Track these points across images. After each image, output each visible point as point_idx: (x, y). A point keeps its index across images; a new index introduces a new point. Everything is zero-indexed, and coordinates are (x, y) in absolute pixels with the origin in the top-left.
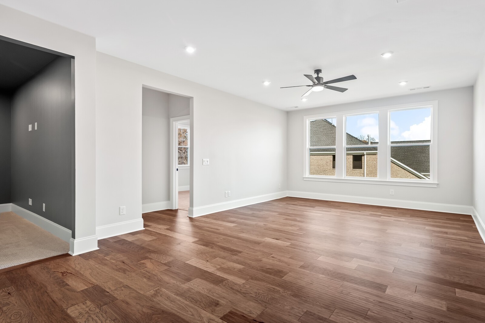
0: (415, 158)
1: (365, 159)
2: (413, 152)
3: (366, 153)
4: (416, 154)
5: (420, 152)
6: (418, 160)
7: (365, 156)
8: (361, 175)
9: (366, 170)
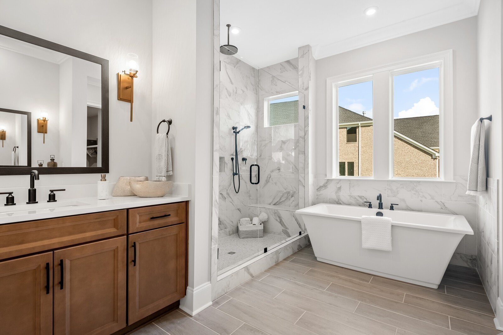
0: (412, 134)
1: (360, 131)
2: (410, 128)
3: (361, 124)
4: (413, 131)
5: (417, 128)
6: (416, 136)
7: (360, 128)
8: (355, 148)
9: (361, 143)
